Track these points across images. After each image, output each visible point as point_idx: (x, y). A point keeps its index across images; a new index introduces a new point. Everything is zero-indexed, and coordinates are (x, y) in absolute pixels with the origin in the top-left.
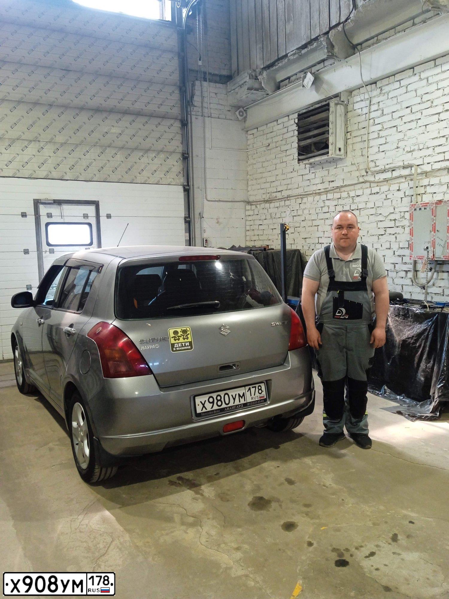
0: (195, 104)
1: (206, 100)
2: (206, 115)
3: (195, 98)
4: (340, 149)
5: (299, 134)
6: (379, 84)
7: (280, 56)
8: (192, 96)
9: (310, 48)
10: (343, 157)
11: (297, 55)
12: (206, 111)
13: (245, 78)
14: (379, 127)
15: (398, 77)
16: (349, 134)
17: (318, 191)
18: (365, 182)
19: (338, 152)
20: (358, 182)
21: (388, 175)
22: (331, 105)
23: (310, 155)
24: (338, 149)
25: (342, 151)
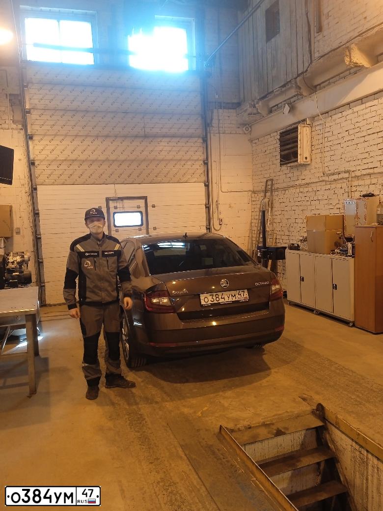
0: (214, 125)
1: (221, 121)
2: (221, 132)
3: (214, 121)
4: (306, 158)
5: (281, 146)
6: (330, 114)
7: (269, 91)
8: (212, 120)
9: (287, 87)
10: (309, 162)
11: (279, 92)
12: (221, 129)
13: (247, 106)
14: (330, 143)
15: (341, 110)
16: (313, 147)
18: (323, 181)
19: (305, 160)
20: (319, 180)
21: (336, 177)
22: (299, 128)
23: (287, 162)
24: (304, 158)
25: (309, 159)
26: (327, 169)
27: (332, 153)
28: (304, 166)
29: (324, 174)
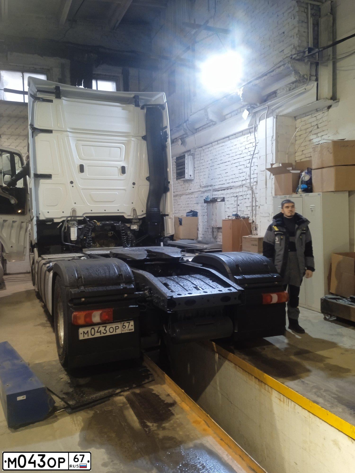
4: (191, 176)
5: (177, 167)
6: (203, 148)
10: (193, 179)
14: (204, 167)
15: (208, 146)
16: (195, 168)
17: (186, 194)
18: (200, 191)
19: (190, 177)
20: (198, 191)
21: (206, 189)
22: (186, 155)
23: (180, 177)
24: (189, 176)
25: (192, 176)
26: (202, 183)
27: (204, 173)
28: (190, 181)
29: (200, 187)
